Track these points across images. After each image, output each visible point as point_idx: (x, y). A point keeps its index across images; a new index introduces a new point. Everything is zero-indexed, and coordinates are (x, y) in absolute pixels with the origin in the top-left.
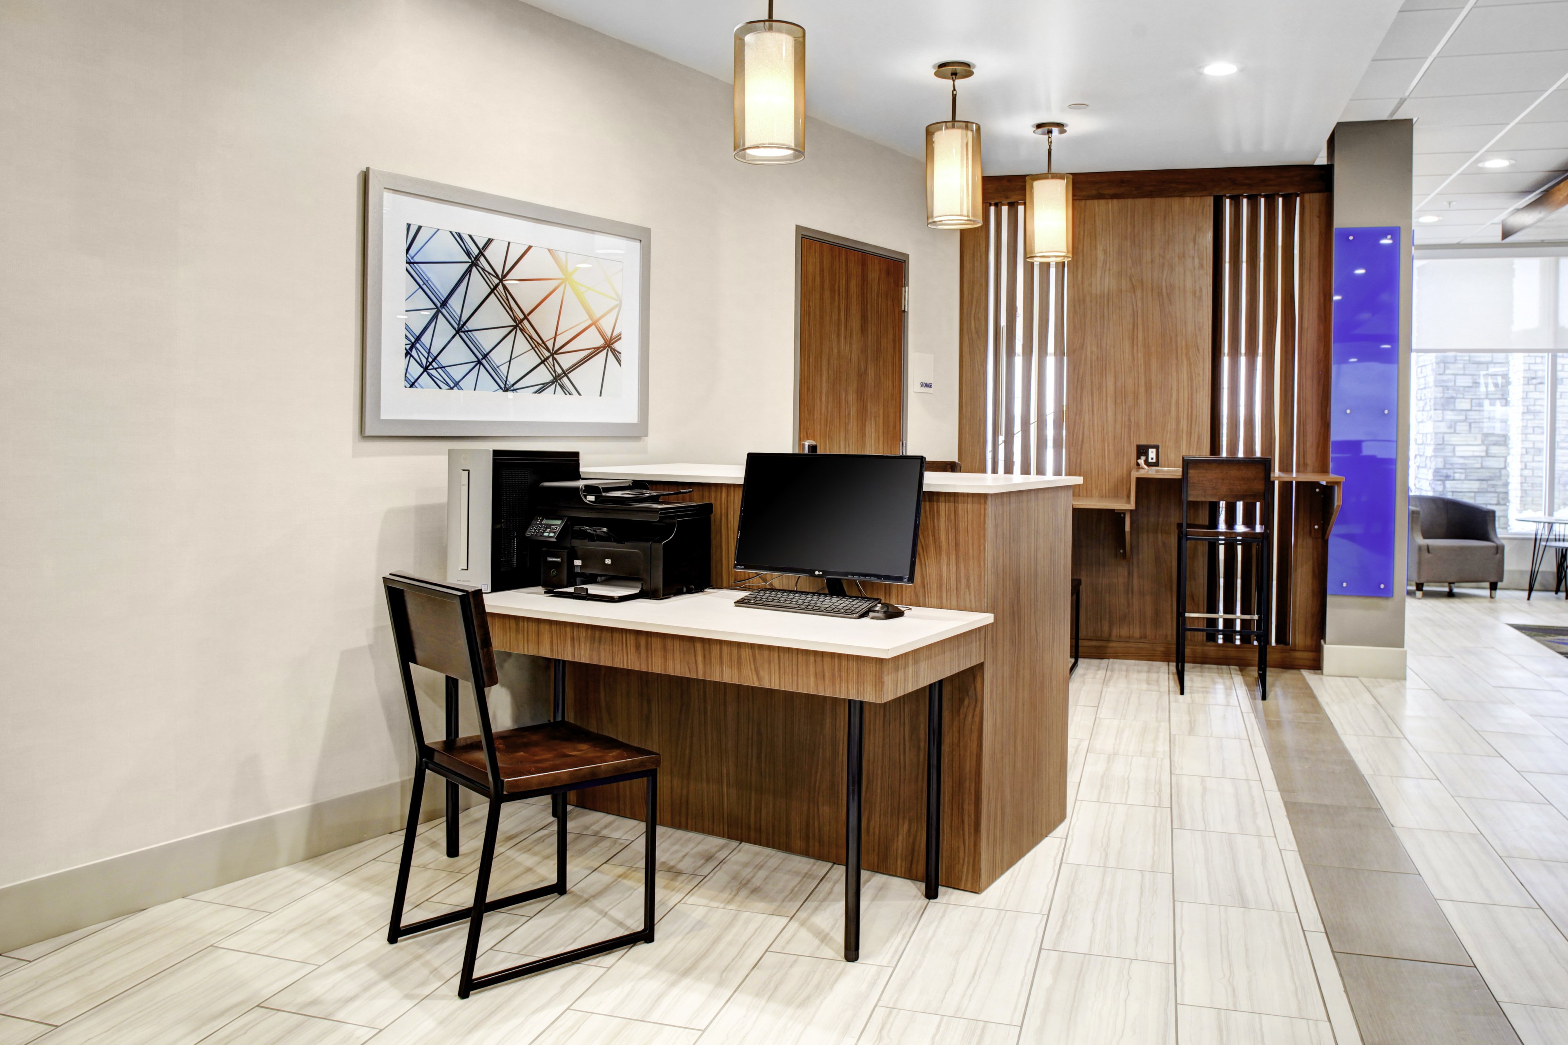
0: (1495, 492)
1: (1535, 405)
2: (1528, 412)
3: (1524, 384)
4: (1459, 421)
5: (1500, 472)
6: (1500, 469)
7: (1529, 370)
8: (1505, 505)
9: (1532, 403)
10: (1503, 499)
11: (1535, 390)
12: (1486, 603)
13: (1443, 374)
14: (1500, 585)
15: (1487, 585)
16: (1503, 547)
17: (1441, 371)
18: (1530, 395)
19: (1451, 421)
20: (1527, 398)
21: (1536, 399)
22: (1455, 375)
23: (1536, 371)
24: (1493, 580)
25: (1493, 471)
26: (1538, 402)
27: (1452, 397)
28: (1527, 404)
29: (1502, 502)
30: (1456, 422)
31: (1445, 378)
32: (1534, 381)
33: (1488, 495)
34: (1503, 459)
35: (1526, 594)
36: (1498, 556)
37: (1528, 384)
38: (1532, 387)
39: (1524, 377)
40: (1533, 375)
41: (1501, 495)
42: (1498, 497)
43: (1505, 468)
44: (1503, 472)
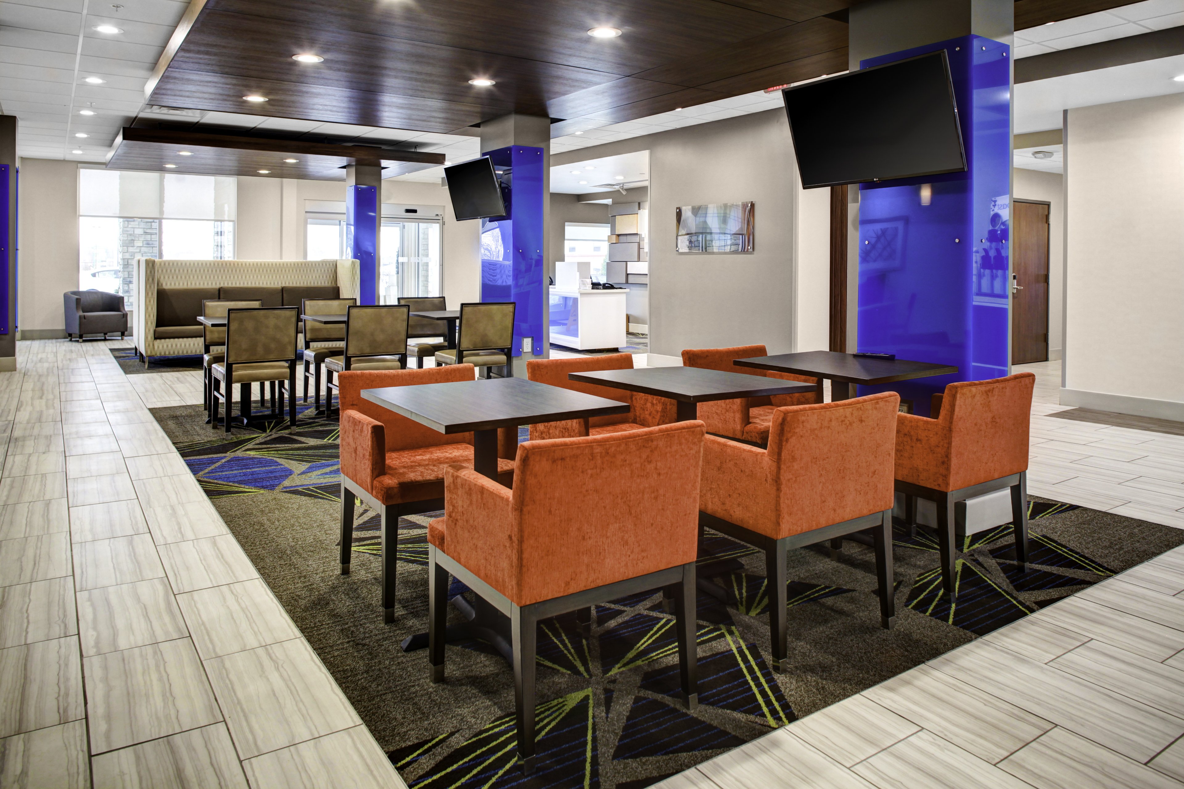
4: (137, 252)
12: (121, 341)
13: (128, 227)
14: (126, 333)
15: (120, 333)
16: (127, 314)
17: (126, 225)
19: (132, 252)
22: (134, 228)
24: (123, 330)
27: (132, 240)
30: (135, 253)
31: (128, 229)
36: (124, 319)
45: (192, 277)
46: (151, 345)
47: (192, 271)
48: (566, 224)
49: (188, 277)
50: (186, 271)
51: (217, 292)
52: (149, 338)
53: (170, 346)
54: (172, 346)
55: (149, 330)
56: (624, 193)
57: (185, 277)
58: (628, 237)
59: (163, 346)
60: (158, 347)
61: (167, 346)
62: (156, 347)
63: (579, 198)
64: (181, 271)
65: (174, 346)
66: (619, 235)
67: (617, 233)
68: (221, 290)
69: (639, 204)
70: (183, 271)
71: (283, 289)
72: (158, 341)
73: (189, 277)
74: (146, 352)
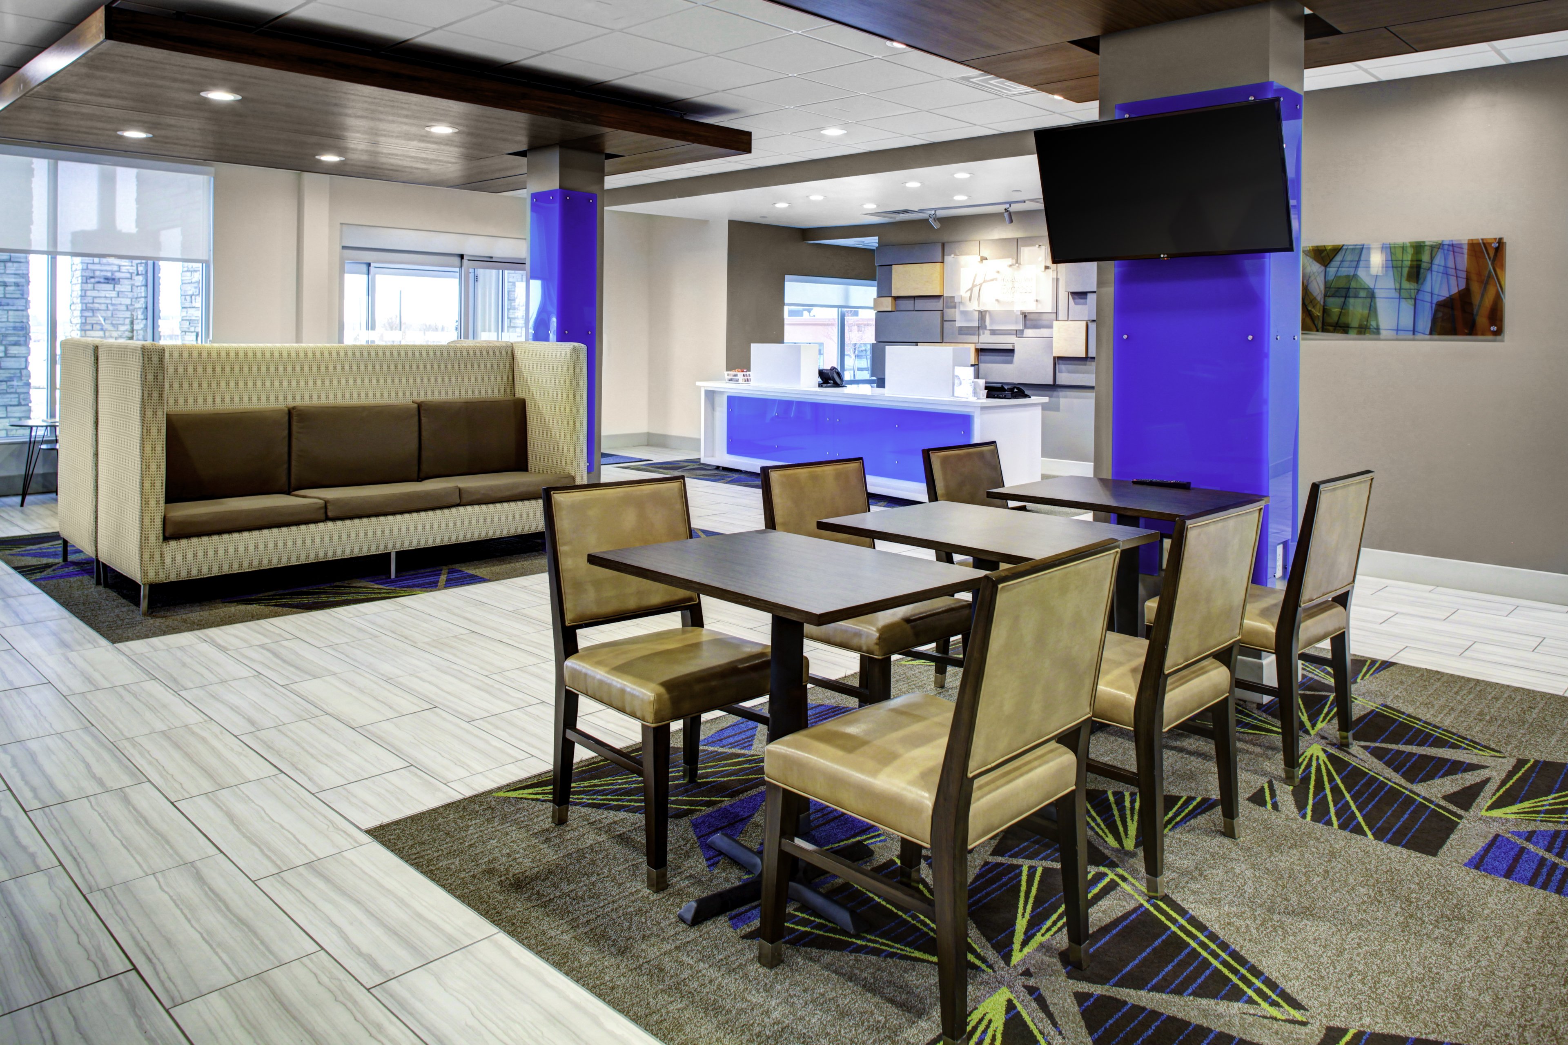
0: (16, 393)
1: (93, 303)
2: (87, 309)
3: (82, 283)
5: (21, 373)
6: (21, 369)
7: (87, 269)
8: (28, 405)
9: (91, 301)
10: (24, 400)
11: (94, 289)
18: (89, 293)
20: (85, 296)
21: (94, 297)
23: (94, 271)
25: (12, 371)
26: (96, 300)
28: (86, 301)
29: (23, 403)
32: (93, 280)
33: (8, 396)
34: (24, 359)
35: (18, 499)
37: (87, 283)
38: (90, 286)
39: (82, 276)
40: (92, 275)
41: (22, 396)
42: (19, 398)
43: (26, 368)
44: (24, 372)
45: (223, 384)
46: (157, 556)
47: (223, 369)
48: (787, 277)
49: (214, 385)
50: (209, 370)
51: (287, 418)
52: (152, 539)
53: (200, 554)
54: (206, 554)
55: (152, 520)
56: (936, 225)
57: (209, 385)
58: (917, 301)
59: (184, 557)
60: (174, 559)
61: (195, 555)
62: (168, 561)
63: (805, 234)
64: (200, 370)
65: (211, 553)
66: (896, 298)
67: (894, 294)
68: (294, 413)
69: (943, 245)
70: (205, 369)
71: (421, 408)
72: (173, 543)
73: (218, 384)
74: (145, 573)
